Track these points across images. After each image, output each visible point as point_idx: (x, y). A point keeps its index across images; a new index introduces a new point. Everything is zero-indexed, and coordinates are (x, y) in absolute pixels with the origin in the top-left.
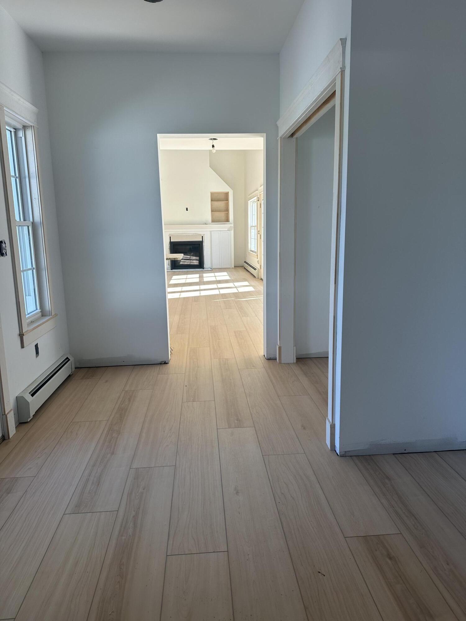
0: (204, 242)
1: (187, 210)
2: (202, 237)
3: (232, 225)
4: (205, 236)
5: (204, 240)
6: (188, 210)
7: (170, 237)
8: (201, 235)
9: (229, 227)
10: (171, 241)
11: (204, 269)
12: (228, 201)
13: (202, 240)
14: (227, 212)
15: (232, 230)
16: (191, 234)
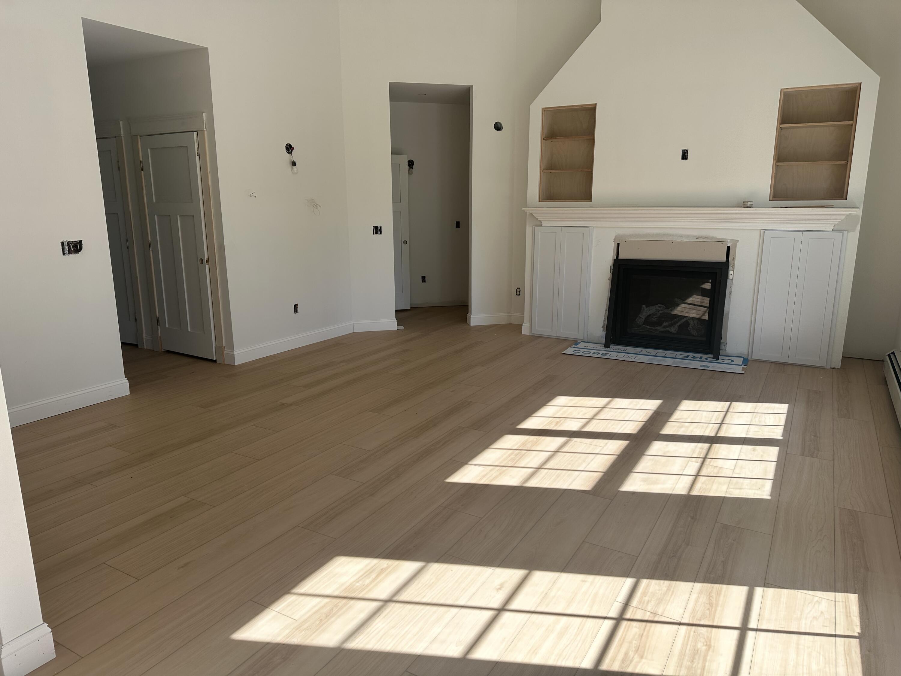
0: (730, 268)
1: (685, 155)
2: (729, 248)
3: (859, 212)
4: (738, 245)
5: (734, 259)
6: (689, 156)
7: (618, 245)
8: (722, 242)
9: (843, 217)
10: (620, 257)
11: (716, 357)
12: (852, 120)
13: (724, 259)
14: (844, 162)
15: (854, 230)
16: (688, 236)
